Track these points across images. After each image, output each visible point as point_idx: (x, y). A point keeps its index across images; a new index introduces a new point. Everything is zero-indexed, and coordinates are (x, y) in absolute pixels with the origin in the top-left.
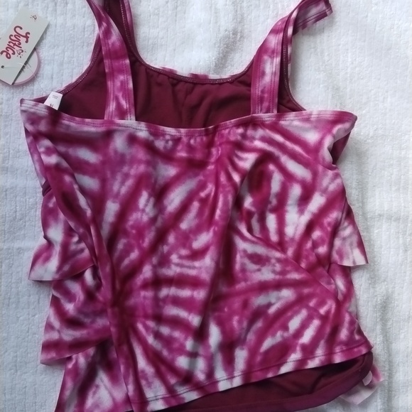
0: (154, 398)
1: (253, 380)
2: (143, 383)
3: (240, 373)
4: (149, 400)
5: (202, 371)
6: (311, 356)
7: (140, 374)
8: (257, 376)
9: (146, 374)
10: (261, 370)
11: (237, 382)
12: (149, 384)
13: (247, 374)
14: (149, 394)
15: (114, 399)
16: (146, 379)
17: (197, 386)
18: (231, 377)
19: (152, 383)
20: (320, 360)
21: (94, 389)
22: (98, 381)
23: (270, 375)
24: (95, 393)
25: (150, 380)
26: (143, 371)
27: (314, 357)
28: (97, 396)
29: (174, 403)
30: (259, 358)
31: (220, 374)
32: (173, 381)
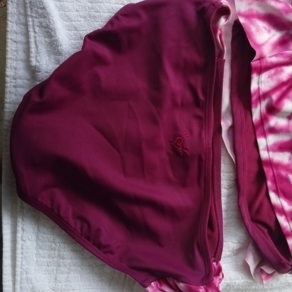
0: (260, 81)
1: (265, 169)
2: (272, 71)
3: (271, 157)
4: (261, 76)
5: (276, 123)
6: (289, 219)
7: (279, 69)
8: (269, 172)
9: (280, 74)
10: (274, 175)
11: (264, 155)
12: (271, 77)
13: (270, 163)
14: (264, 76)
15: (263, 45)
16: (275, 74)
17: (264, 120)
18: (268, 149)
19: (272, 79)
20: (286, 227)
21: (268, 28)
22: (273, 32)
23: (269, 183)
24: (265, 28)
25: (275, 77)
26: (282, 71)
27: (288, 221)
28: (264, 30)
29: (254, 98)
30: (283, 173)
31: (272, 139)
32: (275, 97)
